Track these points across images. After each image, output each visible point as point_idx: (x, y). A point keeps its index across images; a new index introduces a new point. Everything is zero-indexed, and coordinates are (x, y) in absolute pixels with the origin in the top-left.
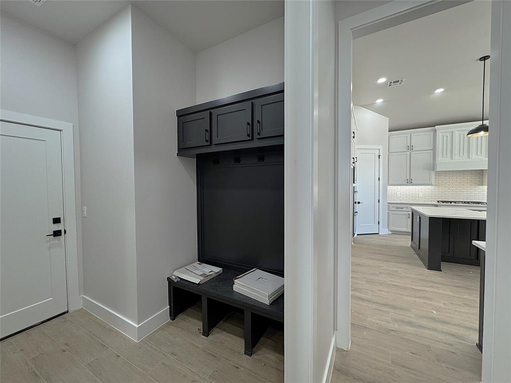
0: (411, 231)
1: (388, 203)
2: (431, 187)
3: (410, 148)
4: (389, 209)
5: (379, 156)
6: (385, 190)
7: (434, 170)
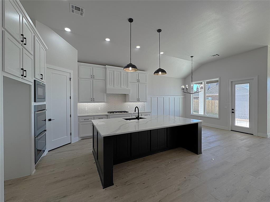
0: (92, 135)
1: (79, 117)
2: (104, 103)
3: (93, 77)
4: (79, 121)
5: (70, 78)
6: (76, 106)
7: (106, 93)
